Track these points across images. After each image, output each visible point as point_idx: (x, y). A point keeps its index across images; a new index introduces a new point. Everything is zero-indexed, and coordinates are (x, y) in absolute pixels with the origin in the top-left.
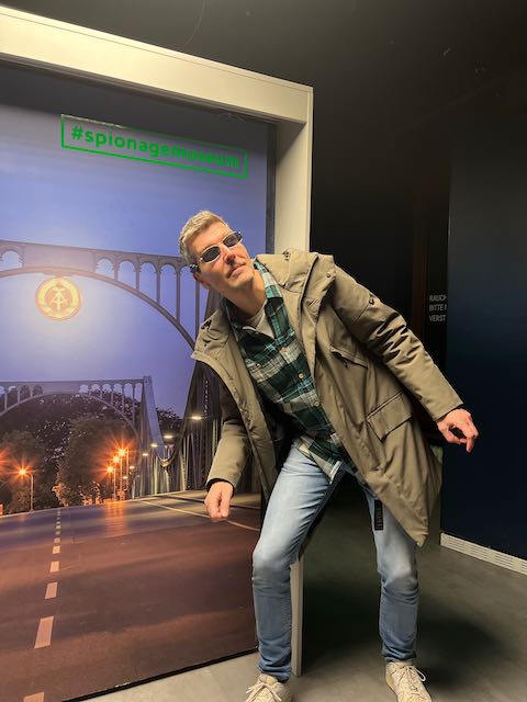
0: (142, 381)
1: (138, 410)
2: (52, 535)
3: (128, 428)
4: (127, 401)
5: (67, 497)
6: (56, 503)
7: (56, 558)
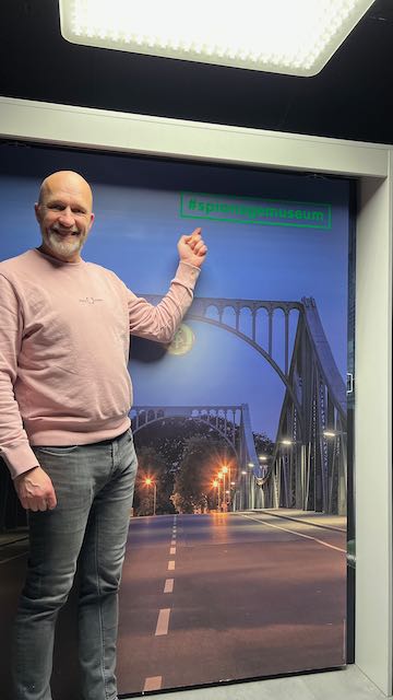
0: (240, 408)
1: (238, 433)
2: (169, 538)
3: (230, 448)
4: (229, 424)
5: (182, 505)
6: (172, 511)
7: (173, 557)
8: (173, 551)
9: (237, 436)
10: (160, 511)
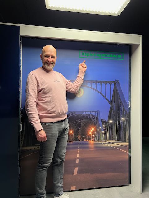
0: (97, 112)
2: (77, 148)
3: (94, 123)
4: (94, 116)
5: (81, 139)
6: (78, 140)
7: (78, 153)
8: (78, 151)
9: (96, 119)
10: (75, 140)
